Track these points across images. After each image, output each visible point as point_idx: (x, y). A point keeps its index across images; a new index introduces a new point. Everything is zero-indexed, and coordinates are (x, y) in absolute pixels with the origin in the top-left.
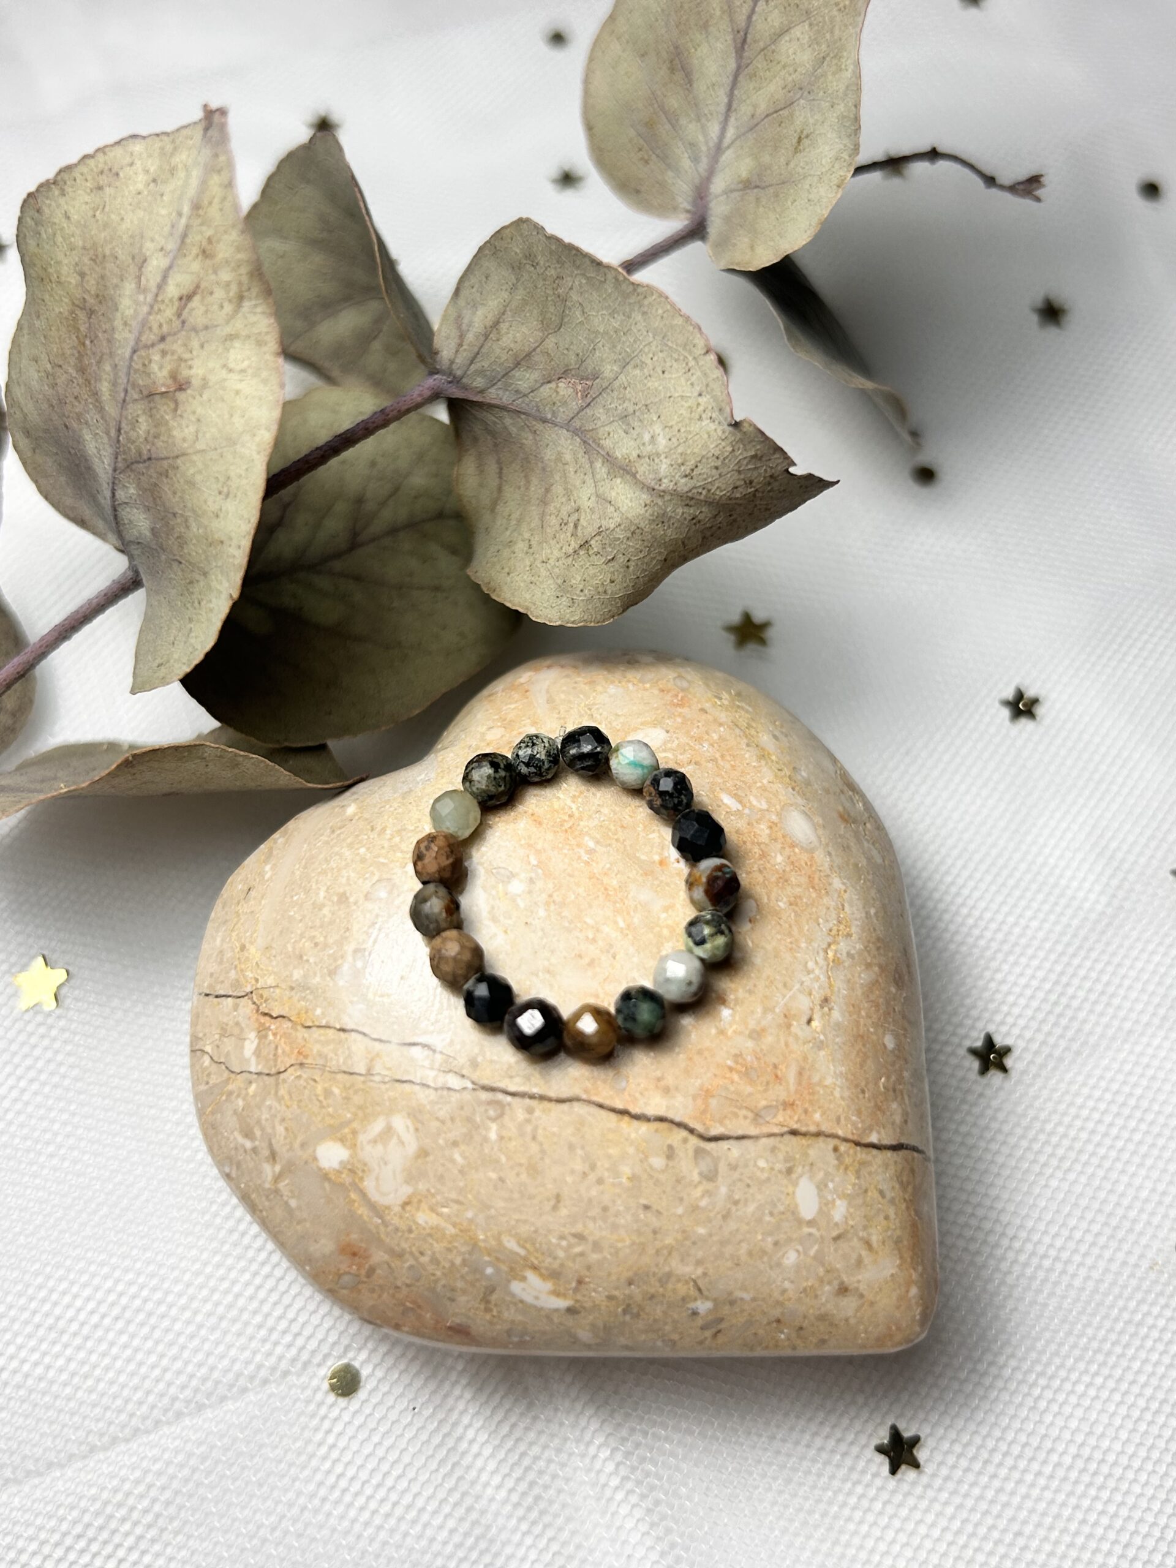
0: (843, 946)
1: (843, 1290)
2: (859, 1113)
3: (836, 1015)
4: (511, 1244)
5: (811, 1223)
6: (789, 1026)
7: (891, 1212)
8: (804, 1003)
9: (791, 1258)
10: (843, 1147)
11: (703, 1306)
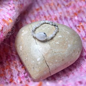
0: (61, 53)
1: (34, 68)
2: (48, 60)
3: (55, 54)
4: (23, 43)
5: (37, 61)
6: (51, 50)
7: (42, 68)
8: (54, 51)
9: (33, 61)
10: (44, 60)
11: (26, 59)
